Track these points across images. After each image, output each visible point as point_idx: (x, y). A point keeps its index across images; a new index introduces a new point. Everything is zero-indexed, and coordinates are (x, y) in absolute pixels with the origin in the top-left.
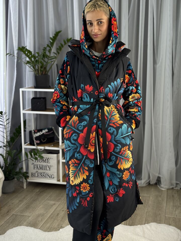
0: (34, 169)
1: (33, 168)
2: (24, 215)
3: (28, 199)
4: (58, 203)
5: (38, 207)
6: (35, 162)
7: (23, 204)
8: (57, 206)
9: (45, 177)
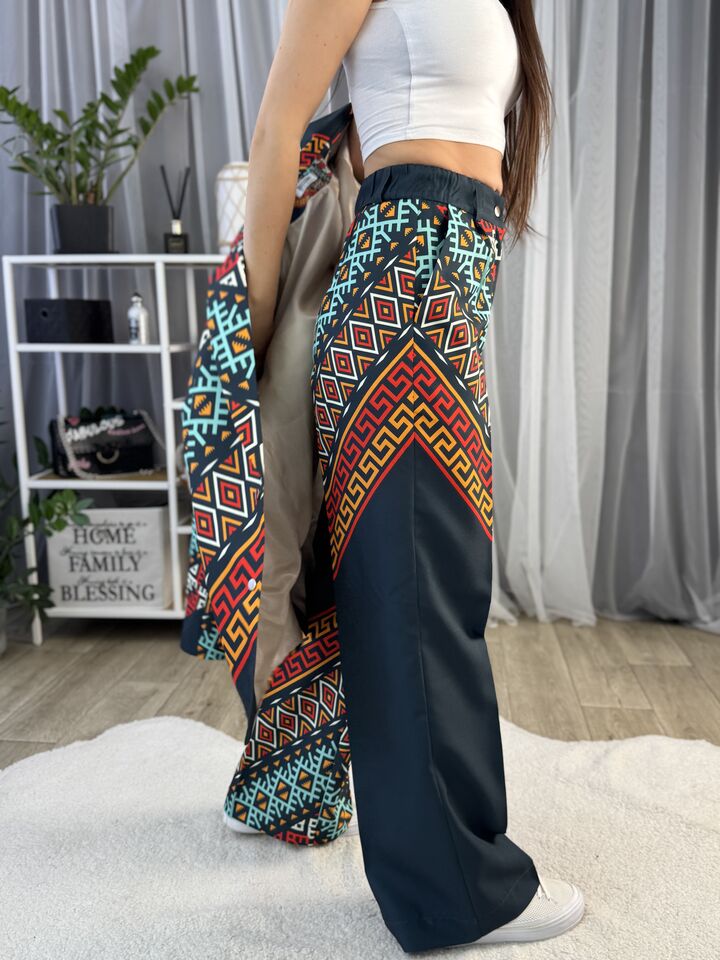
0: (72, 570)
1: (69, 568)
2: (29, 743)
3: (47, 682)
4: (167, 689)
5: (89, 709)
6: (76, 542)
7: (27, 699)
8: (166, 696)
9: (119, 597)
